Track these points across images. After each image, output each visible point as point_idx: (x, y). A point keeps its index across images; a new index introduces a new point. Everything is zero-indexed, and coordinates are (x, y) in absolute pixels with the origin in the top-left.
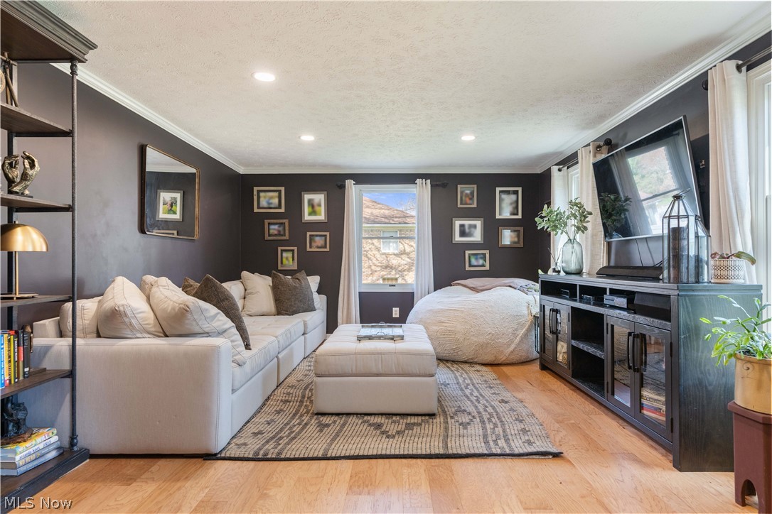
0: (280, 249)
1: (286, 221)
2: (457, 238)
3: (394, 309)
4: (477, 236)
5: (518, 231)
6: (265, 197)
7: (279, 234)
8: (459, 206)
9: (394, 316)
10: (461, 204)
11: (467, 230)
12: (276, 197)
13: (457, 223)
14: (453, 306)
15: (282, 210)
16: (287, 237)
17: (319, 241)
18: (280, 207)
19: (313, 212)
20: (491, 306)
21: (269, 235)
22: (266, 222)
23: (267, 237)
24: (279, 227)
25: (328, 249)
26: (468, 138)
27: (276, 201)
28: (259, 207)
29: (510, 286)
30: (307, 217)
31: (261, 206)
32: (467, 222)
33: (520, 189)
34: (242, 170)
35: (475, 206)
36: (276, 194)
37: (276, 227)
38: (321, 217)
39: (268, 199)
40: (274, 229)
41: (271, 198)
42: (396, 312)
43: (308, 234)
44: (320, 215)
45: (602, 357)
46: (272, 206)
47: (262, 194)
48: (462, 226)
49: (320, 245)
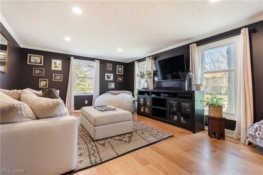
0: (40, 80)
1: (44, 69)
2: (106, 79)
3: (86, 101)
4: (112, 79)
5: (122, 78)
6: (33, 59)
7: (40, 74)
8: (107, 69)
9: (86, 103)
10: (108, 69)
11: (109, 77)
12: (39, 59)
13: (106, 74)
14: (112, 99)
15: (42, 65)
16: (44, 75)
17: (58, 78)
18: (41, 63)
19: (56, 67)
20: (123, 98)
21: (35, 74)
22: (34, 69)
23: (34, 75)
24: (40, 71)
25: (62, 81)
26: (120, 50)
27: (39, 61)
28: (30, 62)
29: (126, 93)
30: (53, 68)
31: (31, 62)
32: (109, 74)
33: (123, 66)
34: (22, 46)
35: (111, 70)
36: (40, 58)
37: (39, 71)
38: (60, 69)
39: (35, 59)
40: (37, 72)
41: (37, 59)
42: (86, 102)
43: (54, 75)
44: (59, 68)
45: (166, 109)
46: (36, 62)
47: (32, 57)
48: (108, 75)
49: (58, 79)
